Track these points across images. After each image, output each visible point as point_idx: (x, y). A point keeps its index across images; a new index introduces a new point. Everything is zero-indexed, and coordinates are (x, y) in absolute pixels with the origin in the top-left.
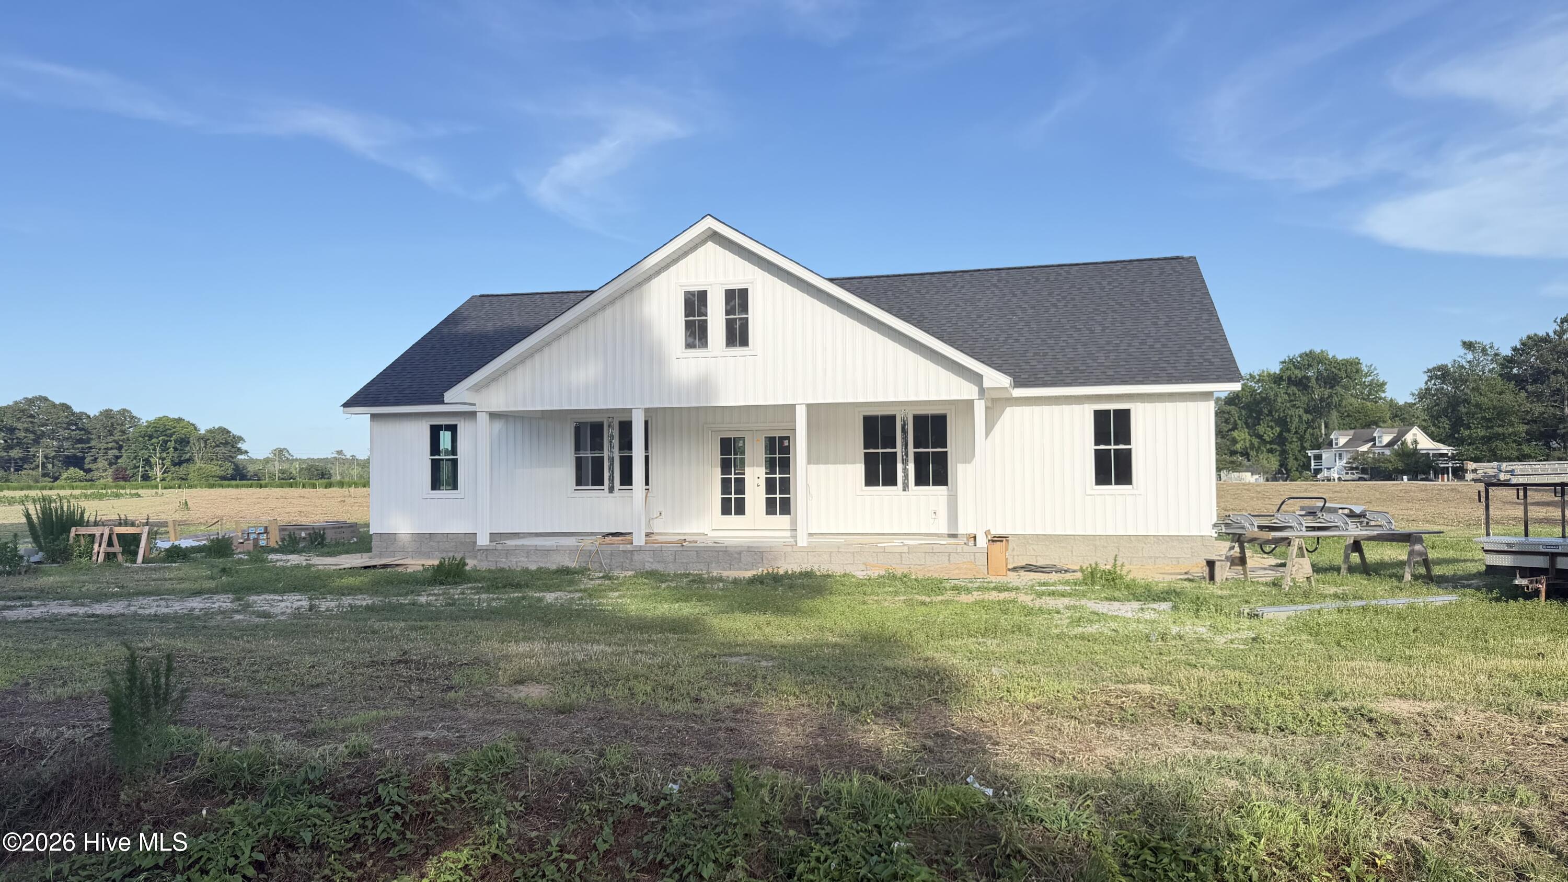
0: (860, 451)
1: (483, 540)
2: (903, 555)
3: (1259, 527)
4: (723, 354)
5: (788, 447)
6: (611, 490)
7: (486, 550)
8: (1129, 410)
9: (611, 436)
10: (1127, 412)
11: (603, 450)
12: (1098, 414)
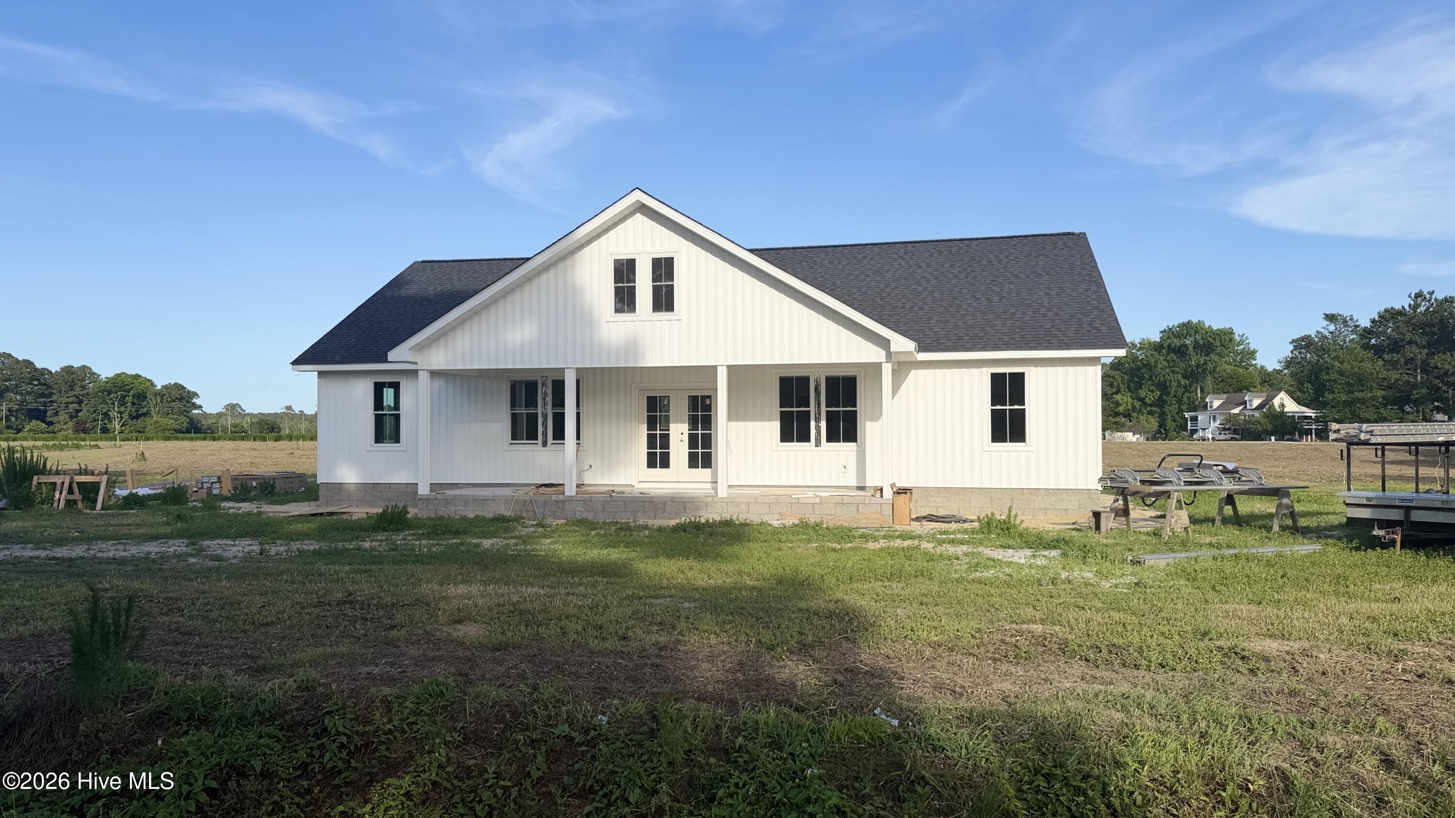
0: (776, 409)
1: (424, 490)
2: (816, 506)
3: (1141, 481)
4: (651, 318)
5: (710, 405)
6: (545, 444)
7: (426, 500)
8: (1023, 374)
9: (545, 395)
10: (1021, 376)
11: (537, 407)
12: (995, 377)
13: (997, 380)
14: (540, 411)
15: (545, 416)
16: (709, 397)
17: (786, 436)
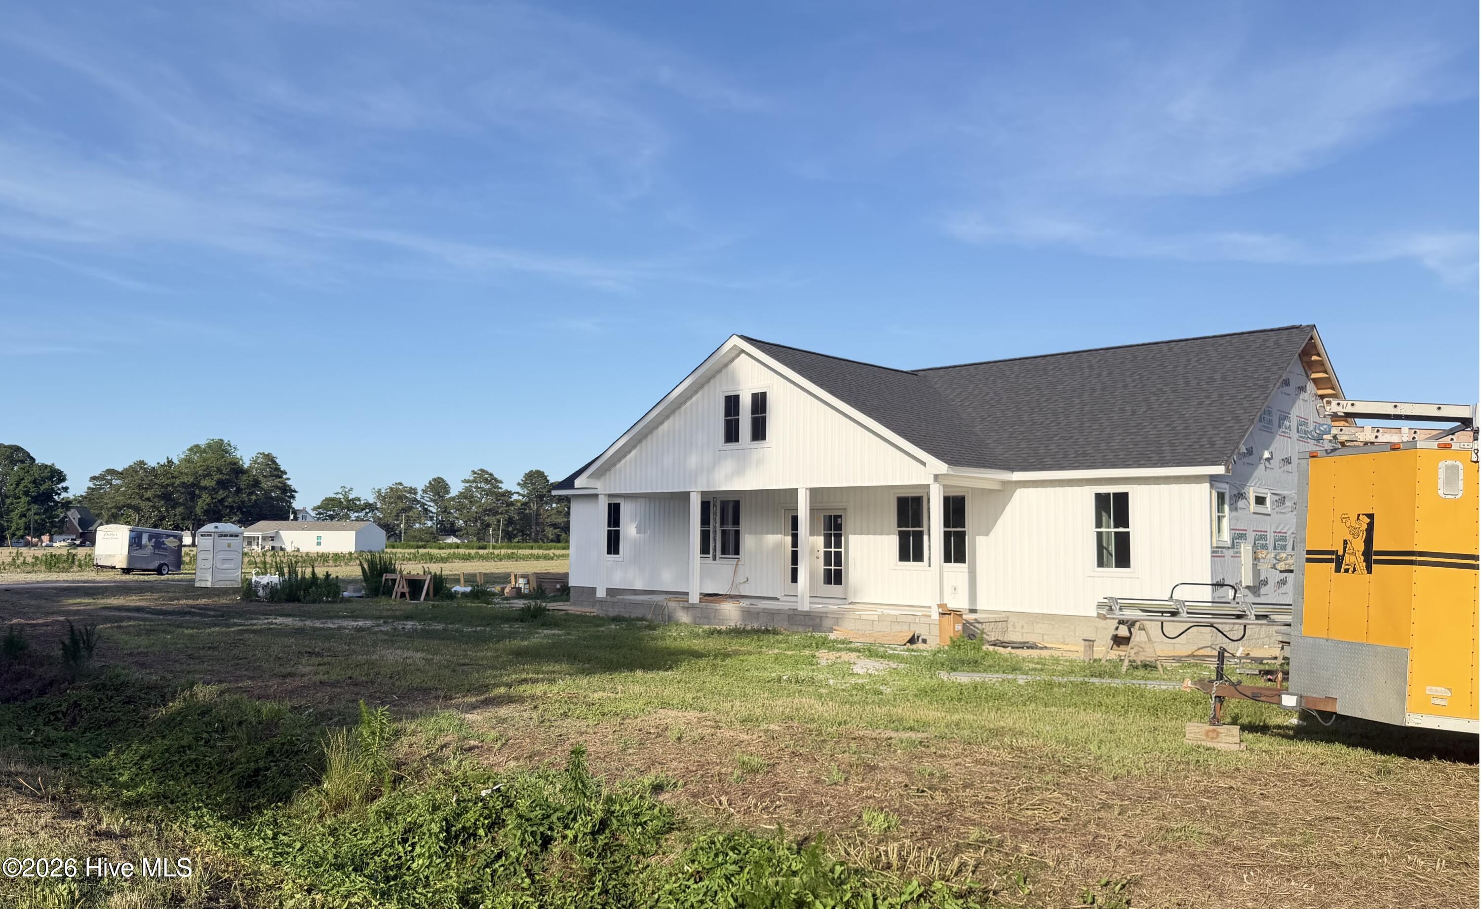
1: (601, 594)
5: (841, 524)
6: (715, 559)
7: (601, 601)
8: (1127, 494)
9: (715, 513)
10: (1126, 495)
11: (709, 524)
12: (1098, 496)
13: (1102, 500)
14: (711, 529)
15: (715, 532)
16: (840, 516)
17: (904, 556)
